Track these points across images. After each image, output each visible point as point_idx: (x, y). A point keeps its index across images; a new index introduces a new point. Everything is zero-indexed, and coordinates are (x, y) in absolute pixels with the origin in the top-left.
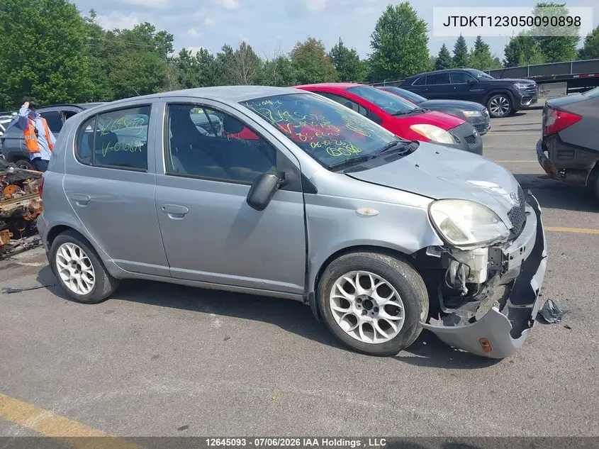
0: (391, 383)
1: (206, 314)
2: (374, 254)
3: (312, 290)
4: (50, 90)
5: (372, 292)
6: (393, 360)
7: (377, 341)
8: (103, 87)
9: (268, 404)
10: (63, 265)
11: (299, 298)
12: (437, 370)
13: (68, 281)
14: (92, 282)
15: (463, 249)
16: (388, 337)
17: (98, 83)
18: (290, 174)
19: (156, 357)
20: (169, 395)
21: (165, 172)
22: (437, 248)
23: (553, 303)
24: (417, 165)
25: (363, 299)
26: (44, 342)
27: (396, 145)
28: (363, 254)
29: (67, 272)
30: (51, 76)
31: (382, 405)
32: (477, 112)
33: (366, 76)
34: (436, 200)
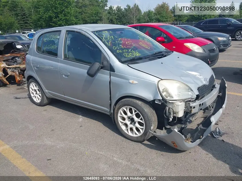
0: (135, 154)
1: (78, 115)
2: (135, 100)
3: (112, 112)
4: (59, 21)
5: (133, 115)
6: (140, 144)
7: (134, 135)
8: (79, 20)
9: (84, 155)
10: (32, 91)
11: (108, 114)
12: (157, 151)
13: (33, 97)
14: (40, 98)
15: (170, 102)
16: (139, 135)
17: (77, 19)
18: (105, 63)
19: (53, 130)
20: (50, 146)
21: (63, 58)
22: (159, 100)
23: (219, 129)
24: (162, 63)
25: (131, 118)
26: (18, 119)
27: (162, 52)
28: (131, 99)
29: (33, 93)
30: (60, 16)
31: (126, 163)
32: (225, 38)
33: (186, 19)
34: (162, 79)
